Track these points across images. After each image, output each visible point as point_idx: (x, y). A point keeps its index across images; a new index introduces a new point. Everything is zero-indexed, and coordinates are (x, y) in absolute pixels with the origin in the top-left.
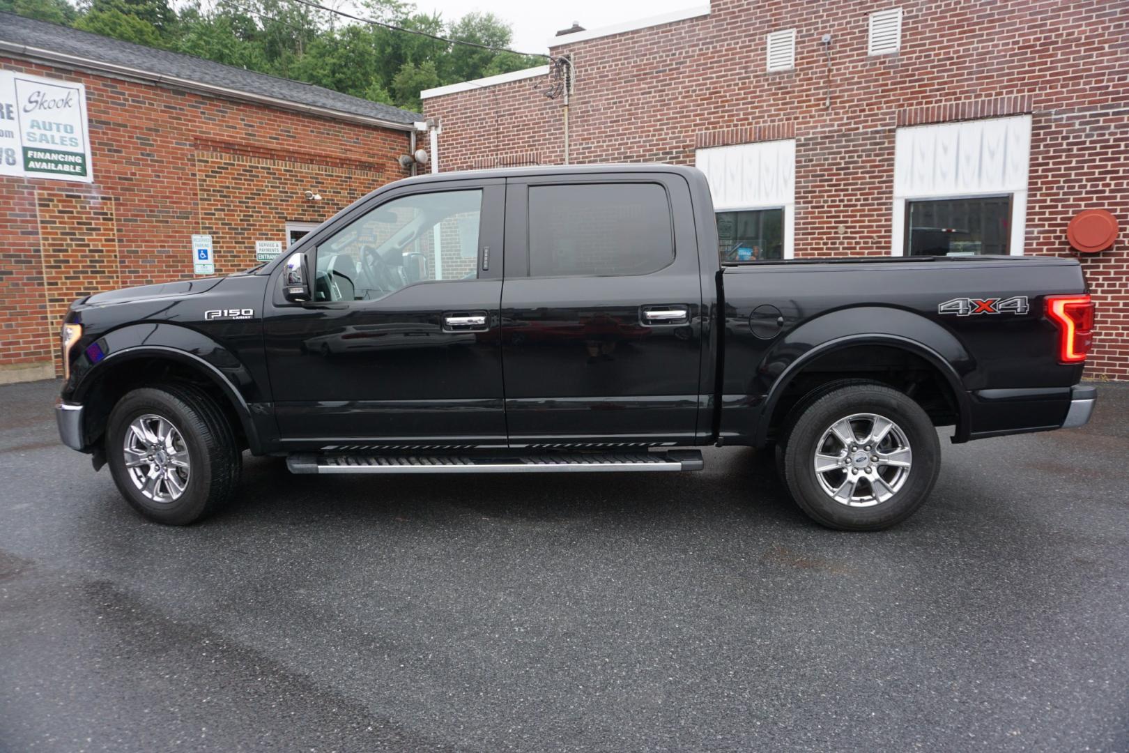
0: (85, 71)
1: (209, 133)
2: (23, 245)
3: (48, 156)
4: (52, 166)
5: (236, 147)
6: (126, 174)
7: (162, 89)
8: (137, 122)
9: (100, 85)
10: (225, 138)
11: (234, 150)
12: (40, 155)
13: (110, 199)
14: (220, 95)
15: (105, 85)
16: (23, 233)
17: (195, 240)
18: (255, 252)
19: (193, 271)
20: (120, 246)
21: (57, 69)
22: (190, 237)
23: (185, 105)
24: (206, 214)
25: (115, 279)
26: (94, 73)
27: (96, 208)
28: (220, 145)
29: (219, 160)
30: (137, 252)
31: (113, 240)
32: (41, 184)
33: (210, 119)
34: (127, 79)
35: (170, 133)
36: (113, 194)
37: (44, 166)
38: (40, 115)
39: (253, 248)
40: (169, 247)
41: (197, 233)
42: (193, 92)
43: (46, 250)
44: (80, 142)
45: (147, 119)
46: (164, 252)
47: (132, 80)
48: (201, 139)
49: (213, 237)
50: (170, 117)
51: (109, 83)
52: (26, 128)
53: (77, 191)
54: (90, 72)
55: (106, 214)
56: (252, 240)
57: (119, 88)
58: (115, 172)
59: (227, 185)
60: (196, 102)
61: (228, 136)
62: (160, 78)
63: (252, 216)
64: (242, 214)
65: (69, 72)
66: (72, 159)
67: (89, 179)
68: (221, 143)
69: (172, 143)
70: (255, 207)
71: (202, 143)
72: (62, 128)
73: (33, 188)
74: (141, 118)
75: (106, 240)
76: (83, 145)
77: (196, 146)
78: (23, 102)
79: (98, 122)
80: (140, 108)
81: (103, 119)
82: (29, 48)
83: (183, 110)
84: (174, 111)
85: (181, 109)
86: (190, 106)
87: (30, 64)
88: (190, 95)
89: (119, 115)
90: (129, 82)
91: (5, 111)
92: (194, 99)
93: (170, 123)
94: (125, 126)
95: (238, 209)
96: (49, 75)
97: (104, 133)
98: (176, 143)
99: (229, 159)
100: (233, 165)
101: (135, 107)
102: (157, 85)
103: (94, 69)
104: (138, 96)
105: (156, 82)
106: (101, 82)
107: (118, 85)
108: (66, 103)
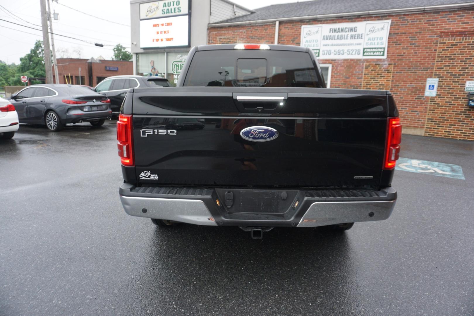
0: (392, 14)
1: (450, 29)
2: (356, 82)
3: (372, 50)
4: (372, 54)
5: (467, 33)
6: (401, 53)
7: (427, 13)
8: (411, 31)
9: (398, 18)
10: (460, 29)
11: (465, 34)
12: (369, 50)
13: (391, 64)
14: (461, 8)
15: (400, 18)
16: (358, 78)
17: (429, 81)
18: (465, 87)
19: (424, 95)
20: (392, 83)
21: (382, 17)
22: (426, 79)
23: (438, 18)
24: (438, 68)
26: (396, 14)
27: (385, 68)
28: (456, 34)
29: (453, 41)
30: (398, 85)
31: (389, 81)
32: (367, 61)
33: (452, 22)
35: (427, 32)
36: (394, 62)
37: (370, 54)
38: (372, 35)
39: (464, 84)
40: (414, 84)
41: (431, 77)
42: (444, 10)
43: (364, 84)
44: (384, 43)
45: (416, 28)
46: (411, 86)
48: (444, 32)
49: (439, 79)
50: (429, 25)
51: (402, 16)
52: (366, 41)
53: (380, 62)
54: (394, 14)
55: (388, 70)
56: (465, 81)
57: (406, 18)
58: (396, 53)
59: (455, 53)
60: (445, 15)
61: (462, 28)
62: (424, 9)
63: (468, 68)
64: (461, 67)
65: (386, 16)
66: (380, 50)
67: (385, 57)
68: (457, 32)
69: (427, 37)
70: (471, 63)
71: (444, 34)
72: (379, 39)
73: (364, 62)
74: (413, 28)
75: (387, 81)
76: (385, 45)
77: (441, 36)
78: (367, 32)
79: (393, 34)
80: (414, 24)
81: (396, 32)
82: (370, 12)
83: (437, 20)
84: (431, 22)
85: (435, 20)
86: (441, 18)
87: (372, 17)
88: (442, 12)
89: (404, 29)
90: (411, 14)
91: (360, 36)
92: (444, 14)
93: (428, 28)
94: (405, 33)
95: (459, 65)
96: (379, 20)
97: (395, 38)
98: (429, 37)
99: (460, 40)
100: (462, 42)
101: (412, 24)
102: (424, 12)
103: (395, 13)
104: (414, 19)
105: (424, 11)
106: (398, 17)
107: (406, 17)
108: (382, 29)
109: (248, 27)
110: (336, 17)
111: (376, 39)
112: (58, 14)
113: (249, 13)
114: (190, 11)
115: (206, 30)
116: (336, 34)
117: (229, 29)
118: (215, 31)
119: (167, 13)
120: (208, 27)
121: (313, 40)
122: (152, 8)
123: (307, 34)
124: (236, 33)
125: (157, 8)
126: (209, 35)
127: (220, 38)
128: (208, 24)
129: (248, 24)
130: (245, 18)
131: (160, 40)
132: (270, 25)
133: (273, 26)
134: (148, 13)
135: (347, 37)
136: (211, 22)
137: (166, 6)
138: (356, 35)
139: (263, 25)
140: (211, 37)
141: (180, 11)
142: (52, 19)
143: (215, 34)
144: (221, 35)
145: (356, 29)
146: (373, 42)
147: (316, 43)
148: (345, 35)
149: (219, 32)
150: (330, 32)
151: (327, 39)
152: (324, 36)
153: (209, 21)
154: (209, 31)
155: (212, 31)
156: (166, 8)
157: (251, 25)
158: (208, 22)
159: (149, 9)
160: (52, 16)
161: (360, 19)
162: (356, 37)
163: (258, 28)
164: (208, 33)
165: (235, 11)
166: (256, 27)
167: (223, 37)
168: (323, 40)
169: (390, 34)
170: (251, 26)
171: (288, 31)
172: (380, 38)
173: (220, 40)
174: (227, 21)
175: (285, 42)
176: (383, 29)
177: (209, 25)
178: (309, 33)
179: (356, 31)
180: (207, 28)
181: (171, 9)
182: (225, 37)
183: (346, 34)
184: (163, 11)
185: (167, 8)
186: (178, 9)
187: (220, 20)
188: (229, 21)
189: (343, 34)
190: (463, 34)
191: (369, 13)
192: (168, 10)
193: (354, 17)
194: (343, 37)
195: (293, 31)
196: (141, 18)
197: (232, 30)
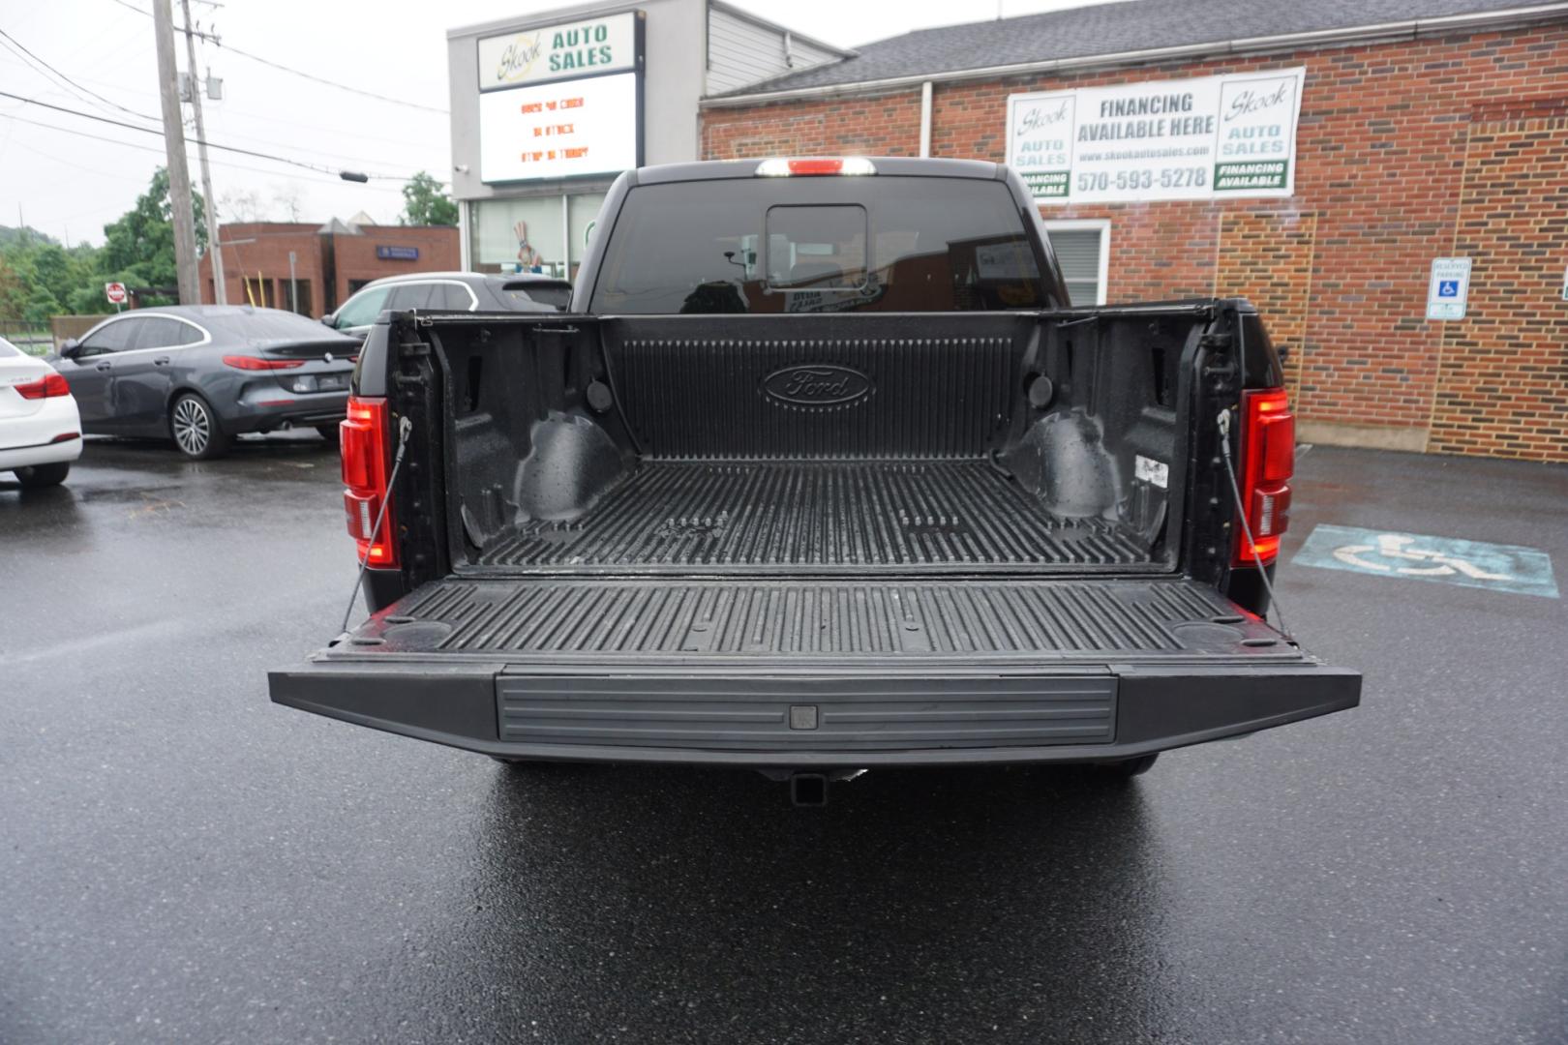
0: (1308, 49)
1: (1506, 91)
2: (1196, 278)
3: (1243, 170)
4: (1245, 181)
6: (1342, 177)
7: (1427, 41)
8: (1374, 101)
9: (1328, 62)
10: (1539, 92)
11: (1557, 108)
12: (1234, 170)
13: (1311, 215)
14: (1540, 21)
15: (1334, 61)
16: (1199, 264)
17: (1439, 266)
18: (1562, 284)
19: (1424, 314)
20: (1313, 278)
21: (1274, 57)
22: (1429, 263)
23: (1465, 57)
24: (1467, 225)
25: (1299, 322)
26: (1322, 47)
27: (1293, 229)
28: (1527, 106)
29: (1516, 133)
30: (1337, 285)
31: (1305, 270)
32: (1228, 205)
33: (1511, 67)
34: (1369, 43)
35: (1427, 106)
36: (1318, 207)
37: (1236, 182)
38: (1243, 121)
39: (1560, 276)
40: (1389, 278)
41: (1446, 255)
42: (1483, 30)
43: (1219, 284)
44: (1285, 145)
45: (1391, 93)
46: (1380, 285)
47: (1377, 42)
48: (1486, 104)
49: (1474, 262)
50: (1432, 82)
51: (1343, 55)
52: (1224, 140)
53: (1271, 209)
54: (1315, 48)
55: (1302, 236)
57: (1356, 58)
58: (1325, 179)
59: (1525, 171)
60: (1488, 45)
61: (1544, 88)
62: (1416, 26)
64: (1547, 219)
65: (1289, 56)
66: (1271, 168)
67: (1288, 192)
68: (1530, 102)
69: (1427, 120)
71: (1484, 110)
72: (1266, 132)
73: (1219, 210)
74: (1382, 94)
75: (1297, 270)
76: (1289, 152)
77: (1475, 118)
78: (1227, 109)
79: (1314, 114)
80: (1385, 78)
81: (1324, 108)
82: (1235, 42)
83: (1460, 64)
84: (1442, 70)
85: (1454, 64)
86: (1473, 55)
87: (1242, 60)
88: (1479, 36)
89: (1349, 97)
90: (1371, 46)
91: (1204, 124)
92: (1484, 42)
93: (1431, 90)
94: (1355, 110)
95: (1540, 211)
96: (1263, 68)
97: (1321, 127)
98: (1436, 120)
99: (1541, 127)
100: (1547, 135)
101: (1376, 79)
102: (1416, 38)
103: (1319, 44)
104: (1385, 63)
105: (1415, 34)
106: (1330, 58)
107: (1355, 55)
108: (1277, 98)
109: (831, 103)
110: (1122, 65)
111: (1257, 132)
112: (221, 81)
113: (838, 60)
114: (641, 58)
115: (693, 118)
116: (1124, 120)
117: (770, 113)
118: (724, 121)
119: (565, 67)
120: (701, 107)
121: (1048, 143)
122: (519, 51)
123: (1025, 123)
124: (792, 125)
125: (535, 51)
126: (704, 134)
127: (741, 145)
128: (702, 99)
129: (831, 96)
130: (822, 77)
131: (545, 156)
132: (902, 96)
133: (915, 98)
134: (504, 68)
135: (1160, 129)
136: (711, 92)
137: (562, 45)
138: (1191, 122)
139: (880, 98)
140: (710, 140)
141: (609, 59)
142: (203, 97)
143: (725, 131)
144: (744, 133)
145: (1188, 100)
146: (1248, 142)
147: (1056, 153)
148: (1151, 124)
149: (738, 124)
150: (1102, 115)
151: (1093, 138)
152: (1083, 128)
153: (705, 88)
154: (703, 123)
155: (714, 123)
156: (561, 52)
157: (842, 98)
158: (699, 93)
159: (508, 56)
160: (202, 87)
161: (1202, 69)
162: (1190, 129)
163: (864, 106)
164: (701, 129)
165: (790, 52)
166: (858, 105)
167: (749, 141)
168: (1080, 139)
169: (1301, 115)
170: (841, 100)
171: (963, 113)
172: (1270, 129)
173: (738, 151)
174: (762, 87)
175: (955, 152)
176: (1279, 97)
177: (705, 101)
178: (1034, 118)
179: (1190, 108)
180: (696, 110)
181: (580, 55)
182: (756, 139)
183: (1156, 118)
184: (552, 60)
185: (567, 49)
186: (602, 52)
187: (740, 84)
188: (770, 88)
189: (1147, 118)
190: (1550, 109)
191: (1230, 47)
192: (569, 56)
193: (1179, 62)
194: (1147, 128)
195: (980, 113)
196: (484, 85)
197: (780, 116)
